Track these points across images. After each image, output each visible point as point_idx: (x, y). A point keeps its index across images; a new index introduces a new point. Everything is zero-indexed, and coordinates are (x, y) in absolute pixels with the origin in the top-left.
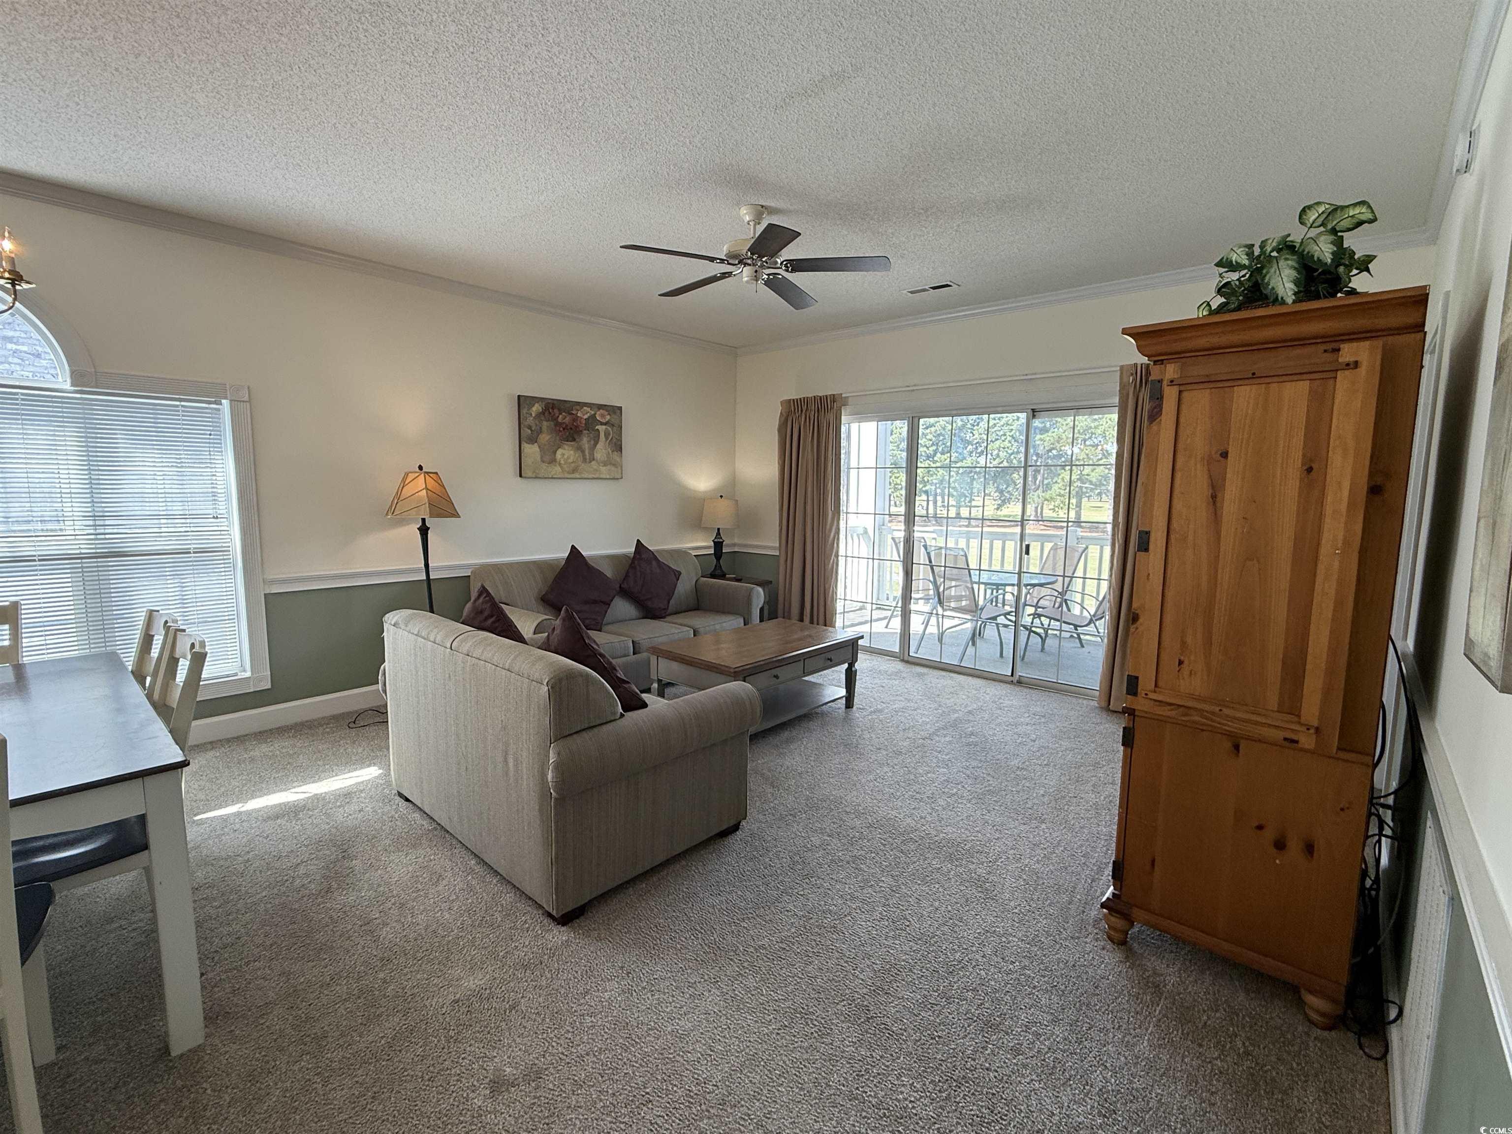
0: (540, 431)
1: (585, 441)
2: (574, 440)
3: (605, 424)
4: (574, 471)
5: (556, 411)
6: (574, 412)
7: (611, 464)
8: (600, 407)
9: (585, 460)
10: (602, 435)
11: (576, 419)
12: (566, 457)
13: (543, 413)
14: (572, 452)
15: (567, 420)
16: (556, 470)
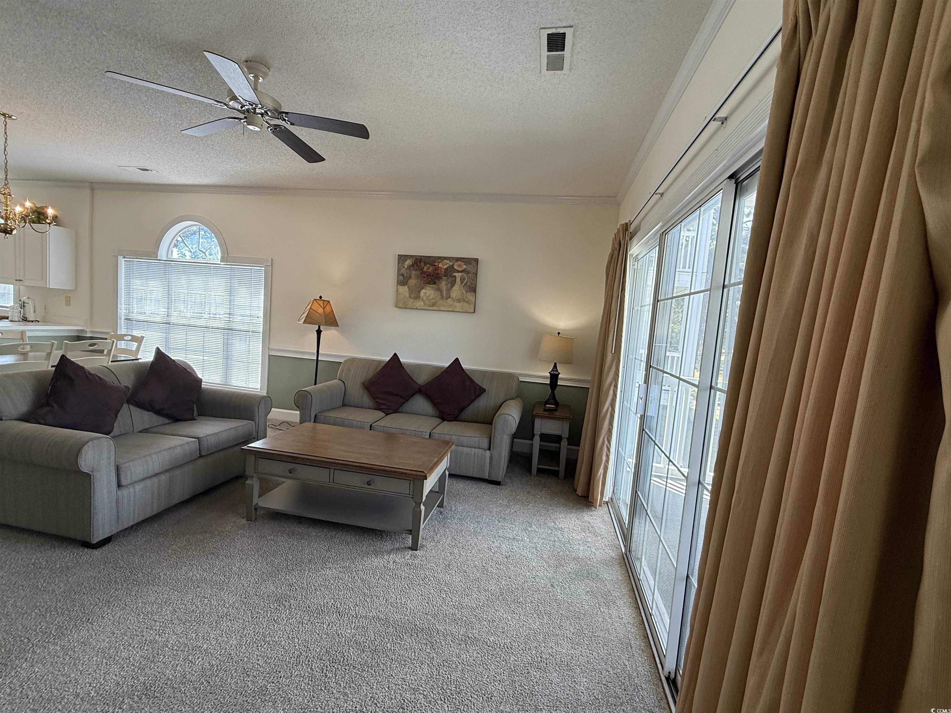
0: (410, 277)
1: (443, 284)
2: (435, 283)
3: (461, 272)
4: (433, 305)
5: (422, 264)
6: (436, 264)
7: (464, 301)
8: (458, 259)
9: (442, 297)
10: (458, 280)
11: (437, 268)
12: (427, 295)
13: (413, 265)
14: (432, 292)
15: (430, 270)
16: (420, 303)
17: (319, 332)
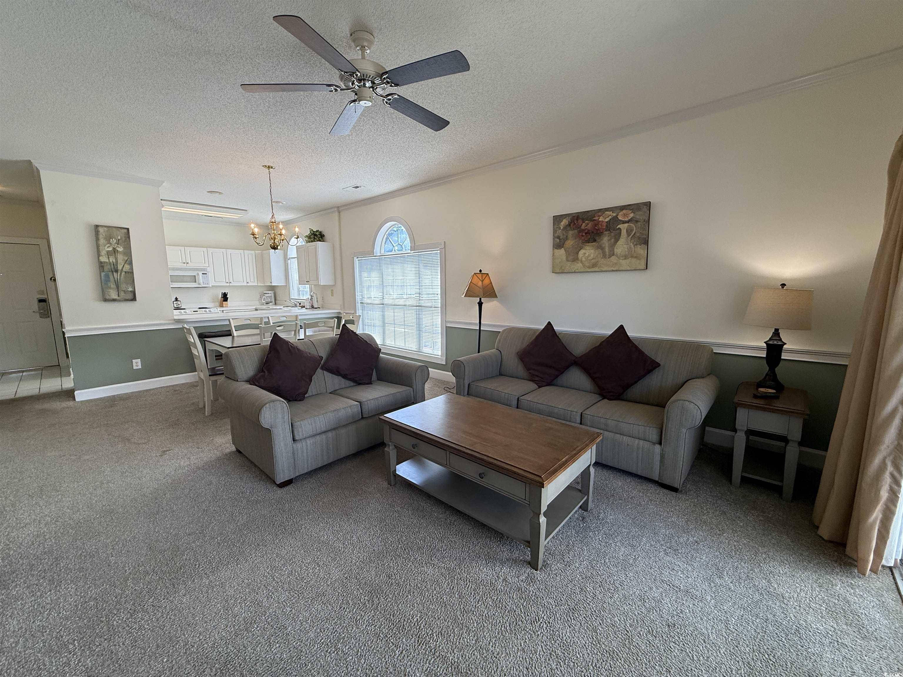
0: (567, 238)
1: (605, 240)
2: (595, 241)
3: (628, 222)
4: (594, 265)
5: (580, 221)
6: (596, 218)
7: (632, 257)
8: (622, 208)
9: (604, 256)
10: (624, 233)
11: (597, 223)
12: (587, 255)
13: (569, 225)
14: (592, 251)
15: (590, 226)
16: (578, 266)
17: (480, 304)
